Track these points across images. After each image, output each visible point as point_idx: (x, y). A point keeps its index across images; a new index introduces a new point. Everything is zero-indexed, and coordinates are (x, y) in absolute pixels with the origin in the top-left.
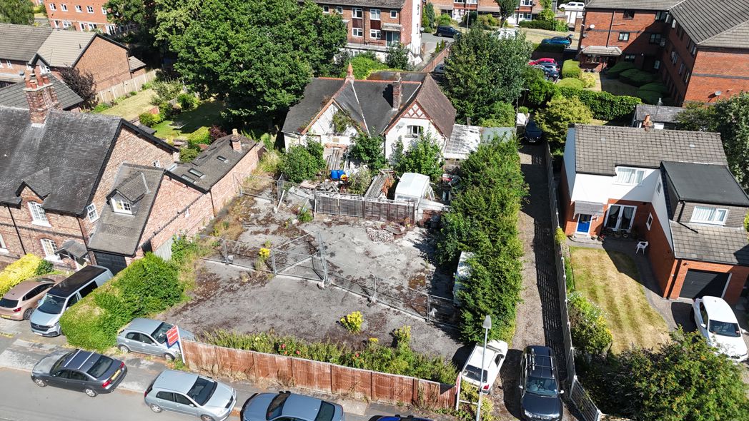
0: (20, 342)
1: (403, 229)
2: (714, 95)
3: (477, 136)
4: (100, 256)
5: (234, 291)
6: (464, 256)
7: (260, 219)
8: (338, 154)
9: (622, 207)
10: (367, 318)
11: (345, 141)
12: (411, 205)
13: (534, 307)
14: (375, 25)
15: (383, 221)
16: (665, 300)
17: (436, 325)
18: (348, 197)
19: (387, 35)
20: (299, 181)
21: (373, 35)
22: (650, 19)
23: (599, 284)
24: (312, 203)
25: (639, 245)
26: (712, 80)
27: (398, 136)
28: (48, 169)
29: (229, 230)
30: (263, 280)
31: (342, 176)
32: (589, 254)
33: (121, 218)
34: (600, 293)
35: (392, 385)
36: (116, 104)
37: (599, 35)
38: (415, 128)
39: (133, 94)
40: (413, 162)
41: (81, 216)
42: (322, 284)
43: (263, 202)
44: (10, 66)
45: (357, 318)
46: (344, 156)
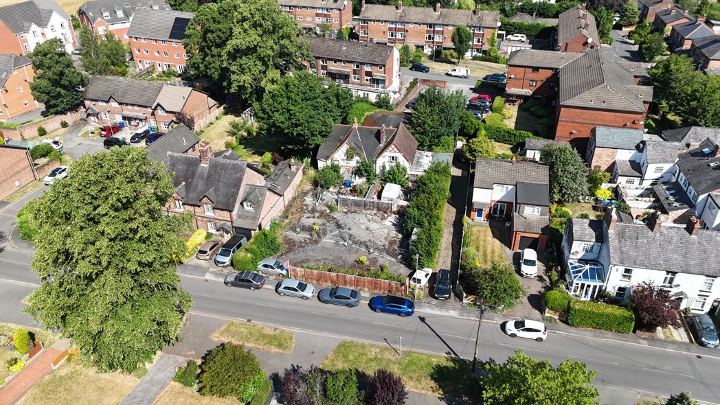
0: (211, 269)
1: (386, 215)
2: (571, 133)
3: (431, 159)
4: (238, 230)
5: (303, 247)
6: (415, 230)
7: (309, 209)
8: (348, 171)
9: (499, 204)
10: (369, 259)
11: (353, 163)
12: (390, 202)
13: (448, 254)
14: (368, 74)
15: (375, 211)
16: (511, 251)
17: (401, 263)
18: (356, 198)
19: (376, 82)
20: (328, 188)
21: (367, 80)
22: (549, 73)
23: (482, 243)
24: (337, 201)
25: (507, 224)
26: (571, 124)
27: (383, 162)
28: (213, 188)
29: (294, 216)
30: (316, 242)
31: (352, 185)
32: (481, 228)
33: (249, 212)
34: (481, 248)
35: (380, 284)
36: (203, 132)
37: (517, 81)
38: (393, 157)
39: (212, 124)
40: (391, 176)
41: (230, 211)
42: (346, 244)
43: (309, 200)
44: (136, 108)
45: (364, 259)
46: (352, 172)
